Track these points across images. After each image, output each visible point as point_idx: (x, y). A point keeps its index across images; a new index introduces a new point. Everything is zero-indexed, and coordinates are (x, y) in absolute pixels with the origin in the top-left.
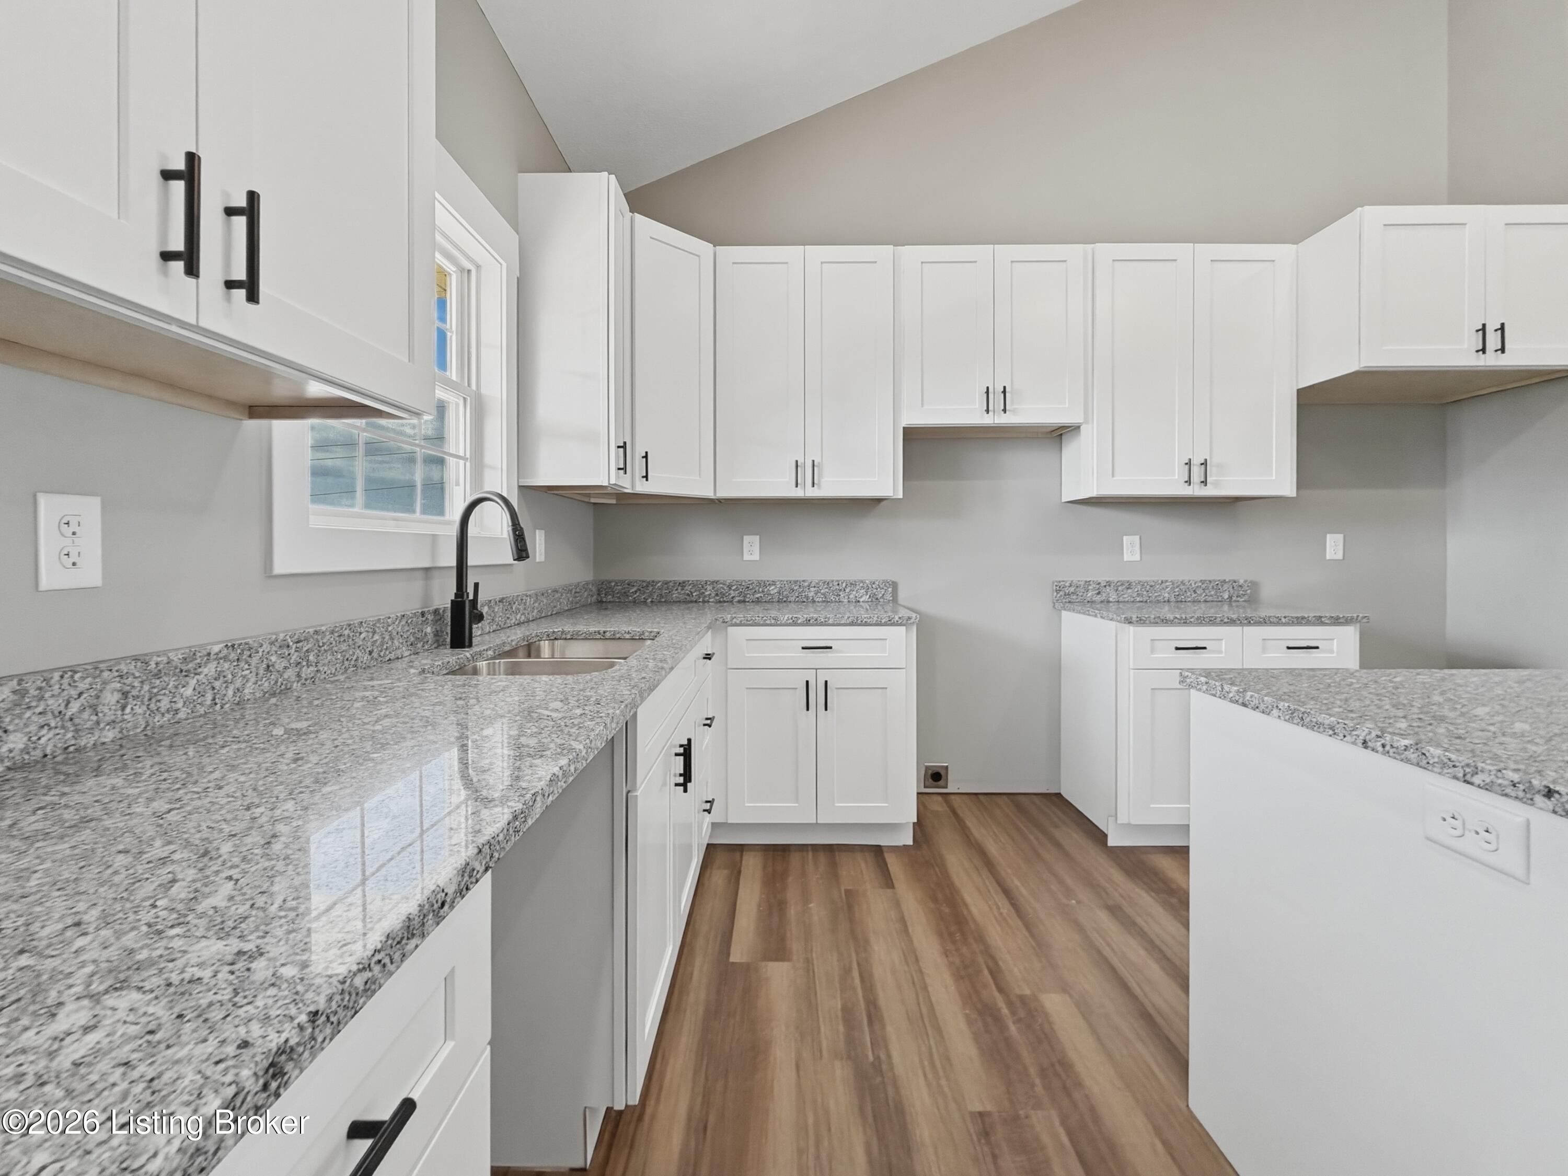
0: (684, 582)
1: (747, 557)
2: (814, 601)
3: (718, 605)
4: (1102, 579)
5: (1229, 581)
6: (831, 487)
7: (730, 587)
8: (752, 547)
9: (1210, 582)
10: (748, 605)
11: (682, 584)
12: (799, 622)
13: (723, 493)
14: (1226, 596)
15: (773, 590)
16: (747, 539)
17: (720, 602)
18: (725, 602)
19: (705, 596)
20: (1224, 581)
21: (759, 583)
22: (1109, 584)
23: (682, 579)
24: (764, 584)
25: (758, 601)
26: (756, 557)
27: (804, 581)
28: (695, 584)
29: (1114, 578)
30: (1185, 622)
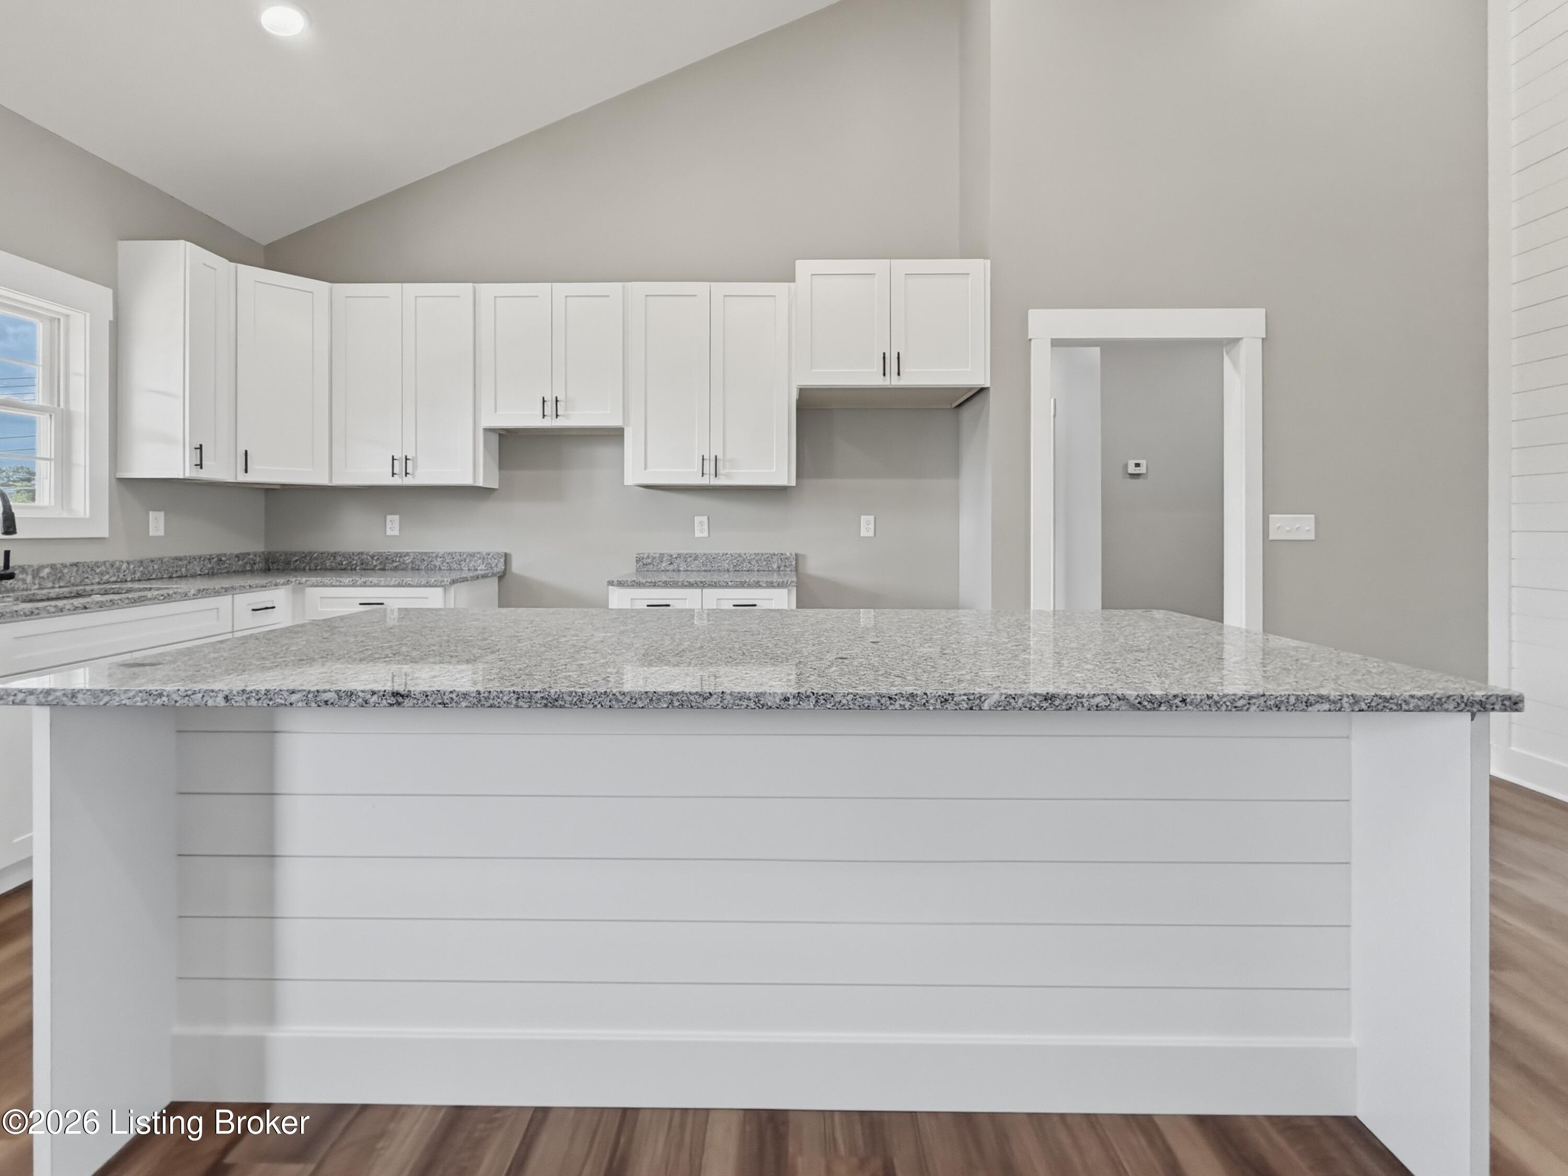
0: (335, 553)
1: (389, 532)
2: (440, 569)
3: (363, 572)
4: (674, 552)
5: (778, 554)
6: (422, 476)
7: (372, 557)
8: (393, 524)
9: (762, 554)
10: (387, 572)
11: (334, 555)
12: (358, 584)
13: (337, 482)
14: (775, 566)
15: (408, 560)
16: (389, 517)
17: (364, 569)
18: (367, 569)
19: (353, 565)
20: (774, 554)
21: (397, 554)
22: (679, 556)
23: (332, 550)
24: (401, 555)
25: (396, 569)
26: (396, 532)
27: (432, 553)
28: (343, 555)
29: (684, 551)
30: (654, 585)
